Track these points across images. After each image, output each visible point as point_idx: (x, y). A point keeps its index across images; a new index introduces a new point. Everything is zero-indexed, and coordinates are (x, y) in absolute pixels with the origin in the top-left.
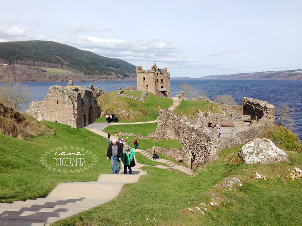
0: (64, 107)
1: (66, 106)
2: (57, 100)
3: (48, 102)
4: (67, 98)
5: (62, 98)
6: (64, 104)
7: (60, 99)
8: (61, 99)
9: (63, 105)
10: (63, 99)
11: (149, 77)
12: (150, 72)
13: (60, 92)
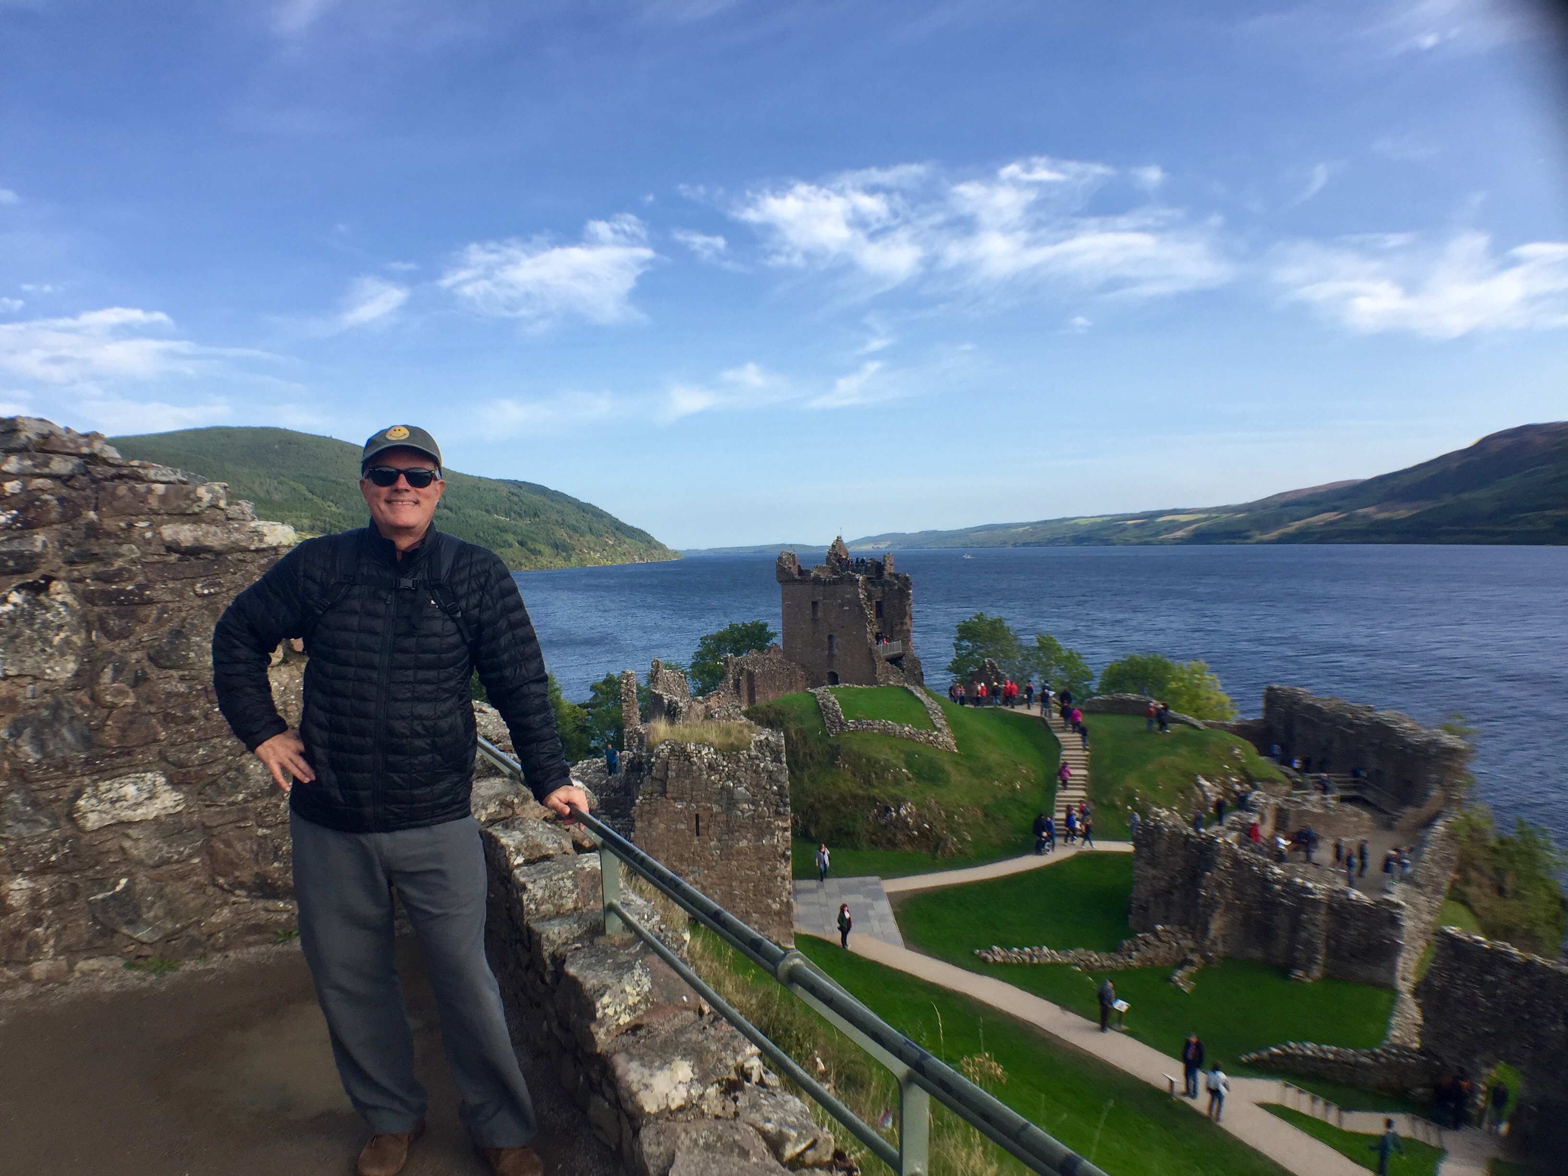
0: (732, 847)
1: (744, 843)
2: (697, 816)
3: (650, 824)
4: (747, 801)
5: (724, 802)
6: (730, 831)
7: (711, 809)
8: (716, 808)
9: (725, 837)
10: (728, 809)
11: (840, 601)
12: (841, 579)
13: (713, 778)
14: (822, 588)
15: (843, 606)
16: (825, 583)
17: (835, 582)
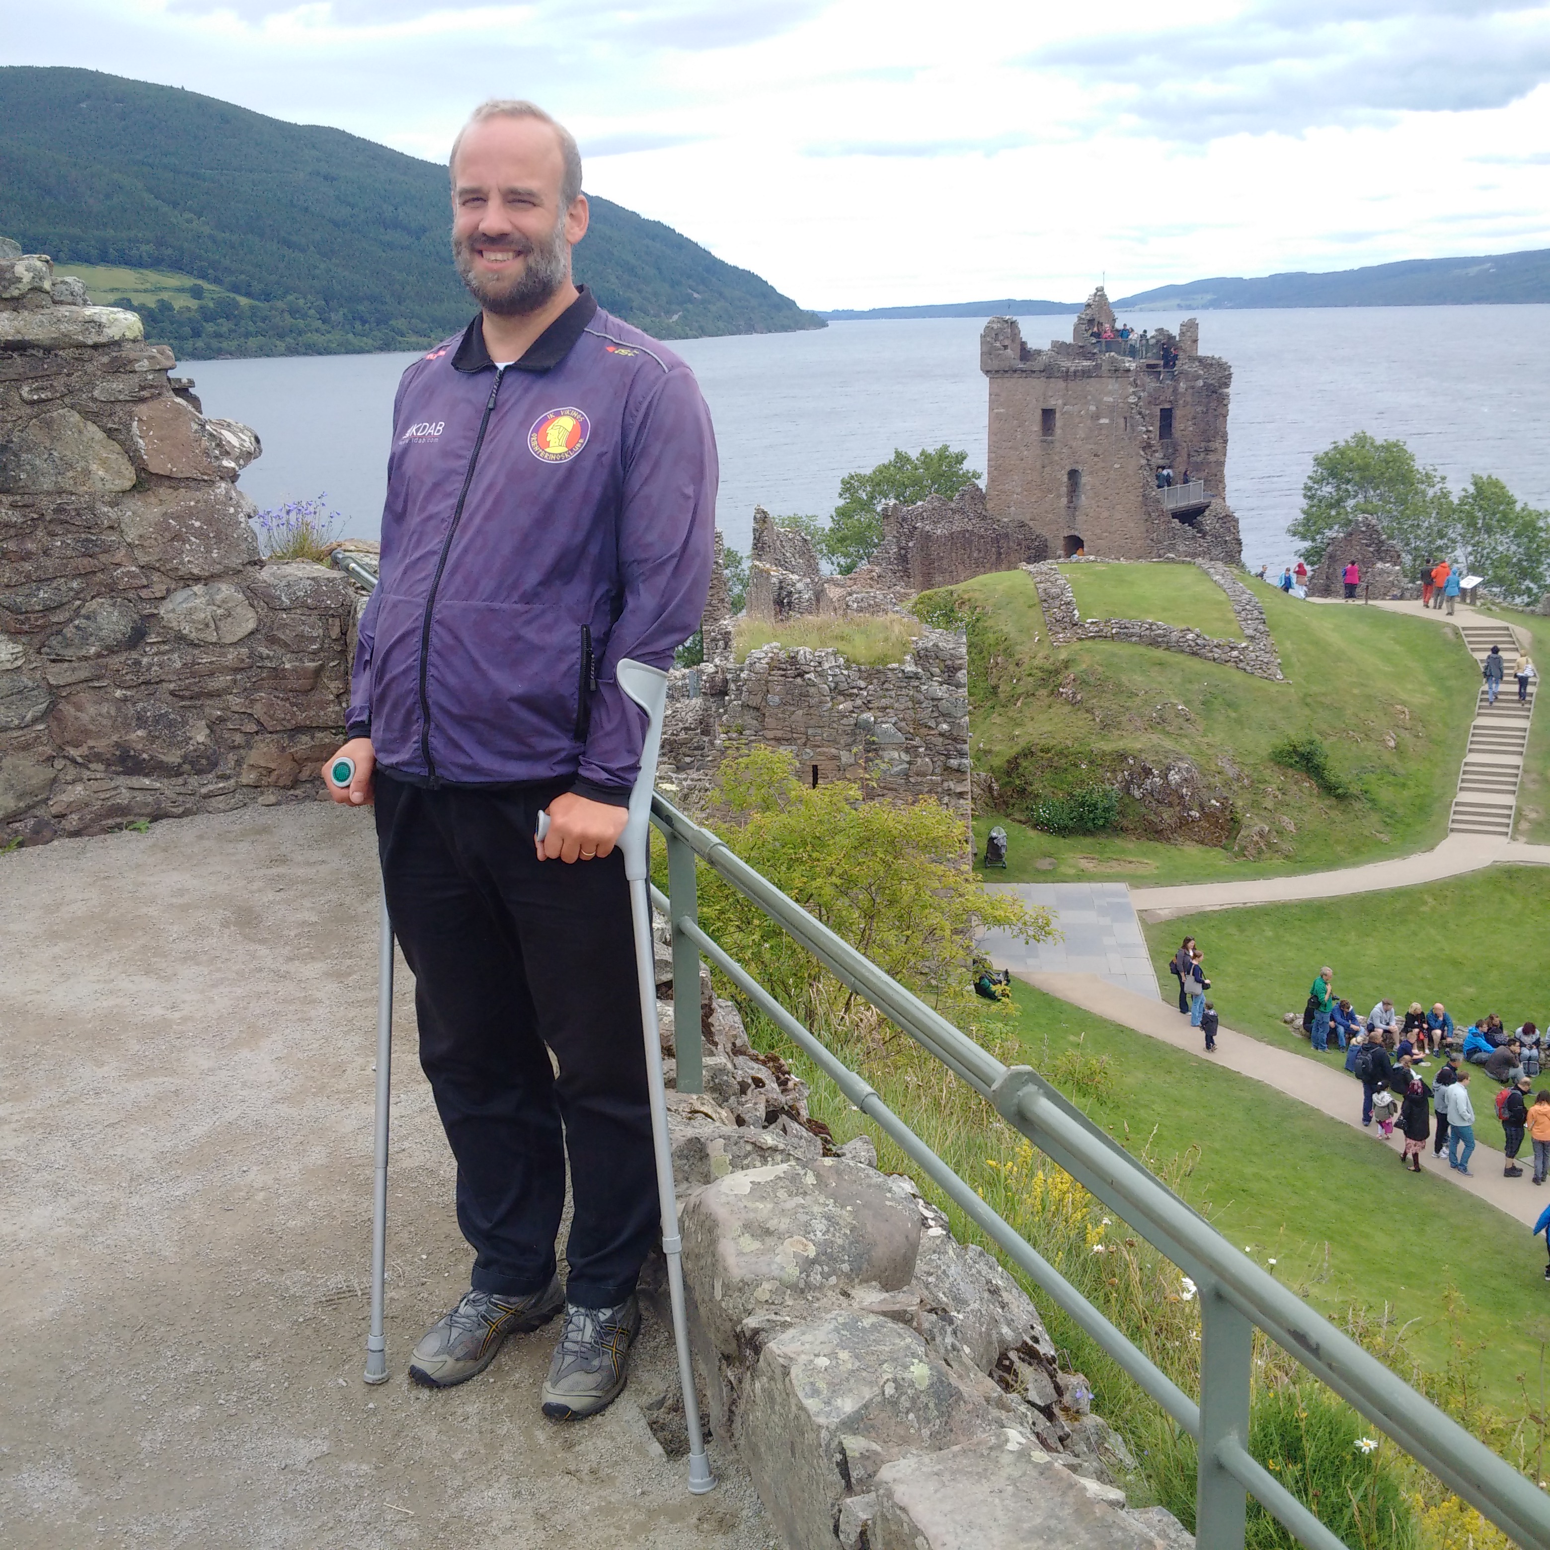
2: (815, 768)
5: (859, 748)
6: (869, 797)
7: (837, 758)
8: (846, 758)
10: (866, 760)
11: (1093, 408)
12: (1098, 367)
13: (841, 707)
14: (1061, 384)
15: (1098, 417)
16: (1067, 376)
17: (1086, 374)
